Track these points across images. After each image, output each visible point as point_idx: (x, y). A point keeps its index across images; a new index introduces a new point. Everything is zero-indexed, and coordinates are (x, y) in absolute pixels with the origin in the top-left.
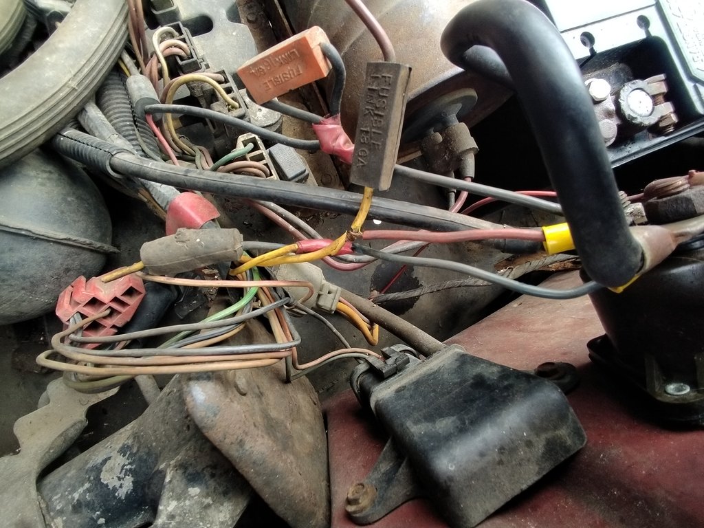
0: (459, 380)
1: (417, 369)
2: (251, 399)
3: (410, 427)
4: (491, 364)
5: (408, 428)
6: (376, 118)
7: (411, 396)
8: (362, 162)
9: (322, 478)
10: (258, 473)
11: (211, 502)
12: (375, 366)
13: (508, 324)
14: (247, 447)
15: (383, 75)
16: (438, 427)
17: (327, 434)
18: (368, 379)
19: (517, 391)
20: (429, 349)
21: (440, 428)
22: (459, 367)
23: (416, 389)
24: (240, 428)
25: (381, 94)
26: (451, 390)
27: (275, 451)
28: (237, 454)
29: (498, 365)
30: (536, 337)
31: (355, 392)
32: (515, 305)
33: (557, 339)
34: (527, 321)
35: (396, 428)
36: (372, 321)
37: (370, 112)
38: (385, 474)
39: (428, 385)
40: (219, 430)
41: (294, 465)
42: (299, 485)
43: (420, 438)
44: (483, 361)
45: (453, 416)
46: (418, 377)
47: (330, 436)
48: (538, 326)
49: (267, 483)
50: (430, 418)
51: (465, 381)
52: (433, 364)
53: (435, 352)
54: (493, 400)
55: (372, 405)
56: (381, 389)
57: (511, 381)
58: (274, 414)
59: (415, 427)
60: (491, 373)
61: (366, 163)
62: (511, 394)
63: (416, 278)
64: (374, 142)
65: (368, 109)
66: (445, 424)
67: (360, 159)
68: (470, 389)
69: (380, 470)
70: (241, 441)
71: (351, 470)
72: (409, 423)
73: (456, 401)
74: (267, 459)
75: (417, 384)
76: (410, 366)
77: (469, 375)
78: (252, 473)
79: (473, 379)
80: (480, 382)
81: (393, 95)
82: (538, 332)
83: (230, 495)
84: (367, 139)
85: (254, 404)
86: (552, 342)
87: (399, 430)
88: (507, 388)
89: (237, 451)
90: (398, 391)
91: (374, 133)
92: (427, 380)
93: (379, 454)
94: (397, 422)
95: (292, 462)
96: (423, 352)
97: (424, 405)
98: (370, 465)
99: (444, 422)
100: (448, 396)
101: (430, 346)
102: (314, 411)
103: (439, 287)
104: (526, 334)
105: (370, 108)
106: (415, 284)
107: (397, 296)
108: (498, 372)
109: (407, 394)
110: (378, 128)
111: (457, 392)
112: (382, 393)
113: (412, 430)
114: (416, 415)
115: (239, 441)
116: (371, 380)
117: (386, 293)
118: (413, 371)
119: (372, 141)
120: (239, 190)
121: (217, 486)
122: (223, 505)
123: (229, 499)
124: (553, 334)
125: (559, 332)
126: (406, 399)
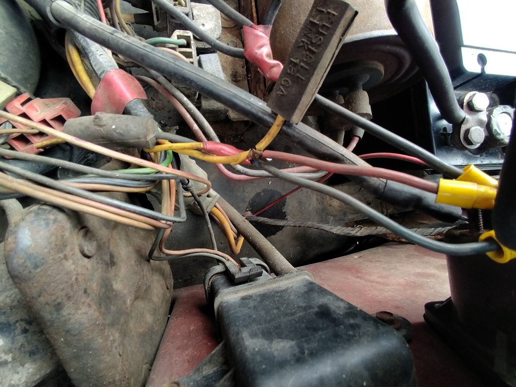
0: (304, 305)
1: (266, 284)
2: (95, 264)
3: (245, 339)
4: (338, 299)
5: (243, 339)
6: (308, 53)
7: (255, 307)
8: (282, 91)
9: (146, 361)
10: (68, 344)
11: (10, 360)
12: (231, 270)
13: (349, 269)
14: (65, 312)
15: (329, 10)
16: (274, 349)
17: (169, 318)
18: (221, 280)
19: (364, 333)
20: (282, 270)
21: (277, 350)
22: (306, 292)
23: (261, 301)
24: (63, 289)
25: (320, 30)
26: (295, 312)
27: (99, 325)
28: (50, 317)
29: (345, 301)
30: (372, 286)
31: (205, 288)
32: (356, 257)
33: (390, 293)
34: (364, 271)
35: (231, 335)
36: (240, 233)
37: (304, 46)
38: (206, 378)
39: (274, 301)
40: (35, 285)
41: (116, 344)
42: (114, 367)
43: (253, 355)
44: (330, 294)
45: (292, 340)
46: (266, 291)
47: (171, 321)
48: (374, 278)
49: (77, 357)
50: (268, 335)
51: (310, 307)
52: (282, 284)
53: (287, 273)
54: (336, 336)
55: (216, 305)
56: (229, 292)
57: (358, 321)
58: (117, 286)
59: (251, 340)
60: (338, 308)
61: (285, 93)
62: (357, 335)
63: (285, 212)
64: (299, 76)
65: (303, 42)
66: (282, 347)
67: (281, 87)
68: (314, 316)
69: (202, 372)
70: (59, 304)
71: (176, 361)
72: (245, 334)
73: (298, 325)
74: (84, 331)
75: (264, 297)
76: (261, 279)
77: (314, 302)
78: (62, 342)
79: (318, 307)
80: (325, 313)
81: (332, 35)
82: (374, 282)
83: (38, 356)
84: (294, 70)
85: (97, 270)
86: (386, 294)
87: (233, 338)
88: (353, 327)
89: (51, 313)
90: (244, 298)
91: (302, 67)
92: (274, 296)
93: (208, 354)
94: (233, 330)
95: (114, 341)
96: (275, 271)
97: (265, 320)
98: (195, 363)
99: (282, 344)
100: (290, 318)
101: (283, 267)
102: (164, 294)
103: (302, 224)
104: (363, 282)
105: (306, 41)
106: (283, 216)
107: (266, 221)
108: (345, 308)
109: (252, 304)
110: (307, 64)
111: (300, 316)
112: (228, 296)
113: (247, 343)
114: (255, 327)
115: (56, 303)
116: (222, 281)
117: (258, 216)
118: (263, 285)
119: (298, 74)
120: (157, 63)
121: (26, 343)
122: (23, 366)
123: (35, 361)
124: (387, 287)
125: (392, 287)
126: (249, 308)
